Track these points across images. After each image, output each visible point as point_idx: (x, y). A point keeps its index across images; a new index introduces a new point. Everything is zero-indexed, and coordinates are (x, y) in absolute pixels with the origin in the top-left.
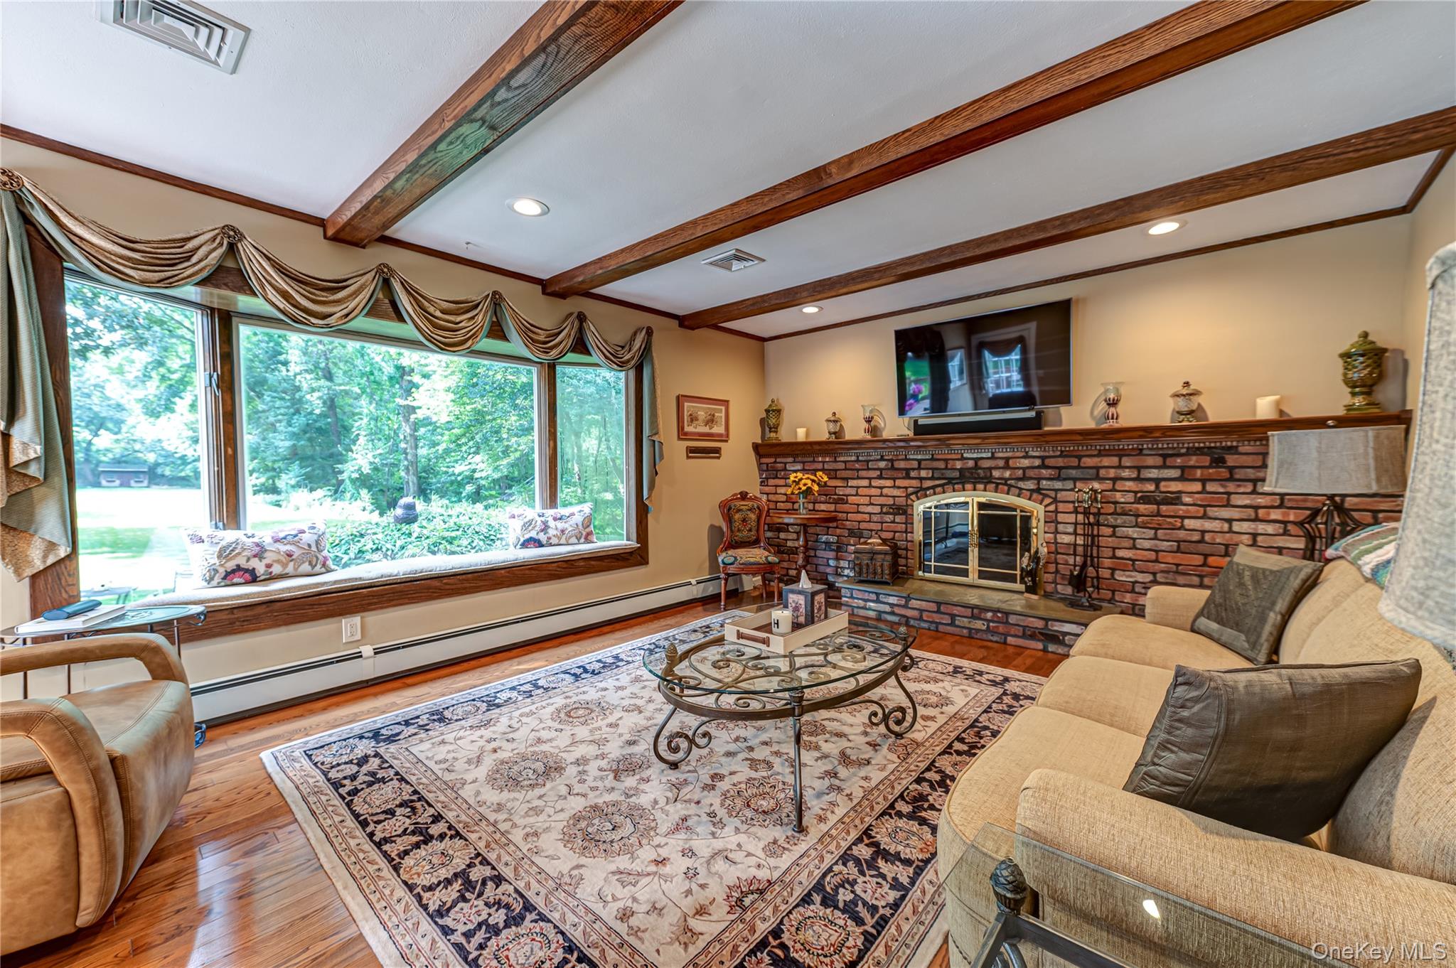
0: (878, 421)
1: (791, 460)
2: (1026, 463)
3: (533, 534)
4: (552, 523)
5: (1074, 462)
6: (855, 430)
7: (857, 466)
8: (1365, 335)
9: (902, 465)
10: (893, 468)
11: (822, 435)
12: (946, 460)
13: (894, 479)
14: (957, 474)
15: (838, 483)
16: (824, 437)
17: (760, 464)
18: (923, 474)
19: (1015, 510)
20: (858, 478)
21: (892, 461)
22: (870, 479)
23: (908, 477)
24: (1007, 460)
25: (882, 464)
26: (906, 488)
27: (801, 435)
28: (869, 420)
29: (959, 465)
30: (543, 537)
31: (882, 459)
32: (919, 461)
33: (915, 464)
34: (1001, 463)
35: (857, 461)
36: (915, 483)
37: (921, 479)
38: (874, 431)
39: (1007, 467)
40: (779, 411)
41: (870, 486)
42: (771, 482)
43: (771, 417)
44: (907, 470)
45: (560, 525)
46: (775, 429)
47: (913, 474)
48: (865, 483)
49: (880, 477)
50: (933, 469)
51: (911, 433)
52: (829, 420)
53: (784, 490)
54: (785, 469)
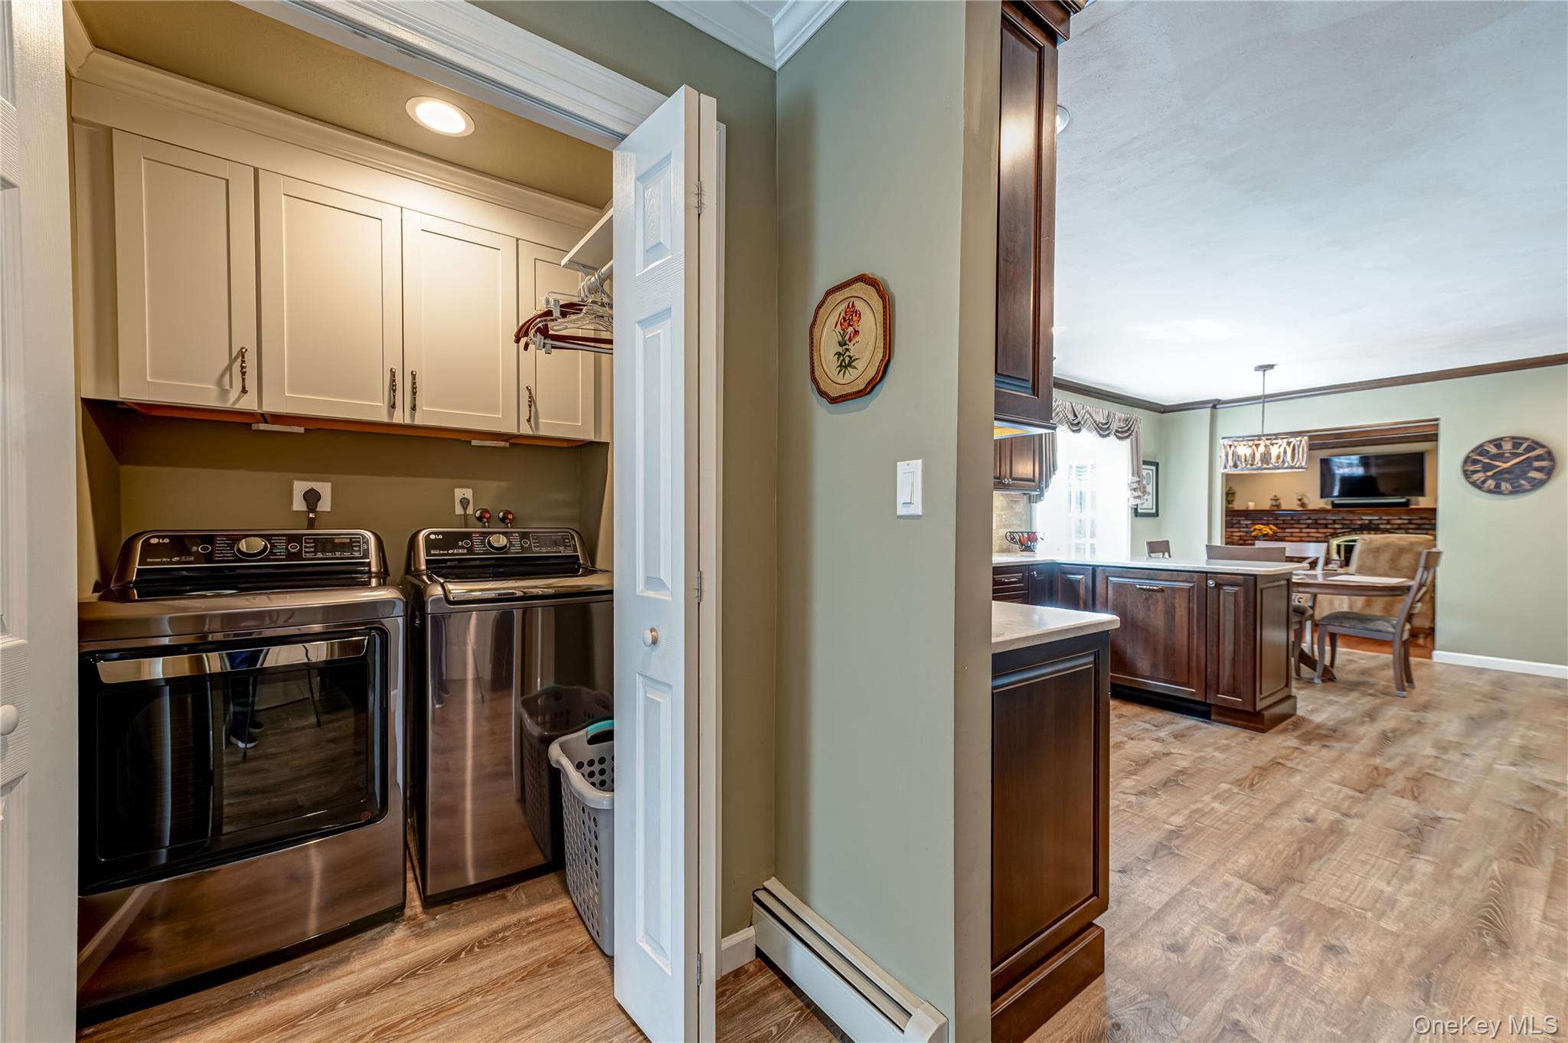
0: (1305, 500)
1: (1243, 518)
2: (1399, 522)
5: (1427, 522)
6: (1289, 503)
7: (1292, 522)
9: (1323, 522)
10: (1316, 523)
11: (1266, 505)
12: (1351, 520)
13: (1317, 529)
14: (1357, 527)
15: (1279, 530)
16: (1268, 507)
18: (1337, 526)
20: (1292, 528)
21: (1316, 520)
22: (1301, 528)
23: (1326, 528)
24: (1388, 520)
25: (1309, 521)
26: (1325, 533)
27: (1252, 506)
28: (1301, 500)
29: (1359, 522)
31: (1309, 519)
32: (1334, 520)
33: (1331, 522)
34: (1385, 522)
35: (1292, 519)
36: (1331, 531)
37: (1335, 529)
38: (1303, 505)
39: (1388, 523)
40: (1234, 494)
41: (1301, 532)
43: (1228, 496)
44: (1326, 525)
46: (1230, 502)
47: (1330, 526)
48: (1297, 530)
49: (1308, 528)
50: (1343, 524)
51: (1329, 507)
52: (1272, 499)
53: (1237, 534)
54: (1239, 523)
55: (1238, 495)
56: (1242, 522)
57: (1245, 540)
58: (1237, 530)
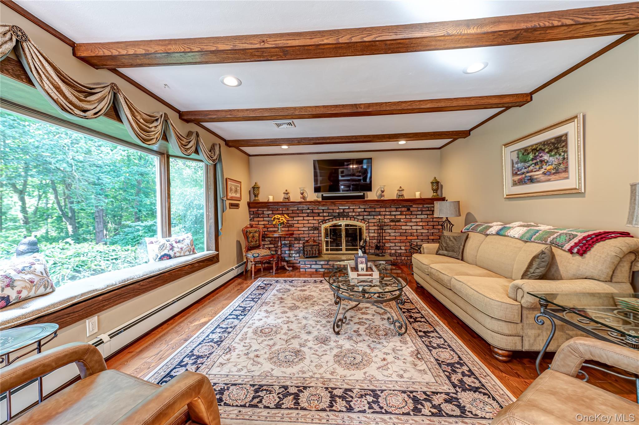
0: (305, 194)
1: (266, 209)
2: (359, 210)
3: (166, 252)
4: (175, 245)
5: (373, 210)
6: (295, 197)
7: (298, 212)
8: (435, 178)
9: (317, 211)
10: (313, 212)
11: (280, 197)
12: (333, 209)
13: (313, 217)
14: (337, 214)
15: (290, 219)
16: (281, 200)
17: (250, 211)
18: (325, 214)
19: (357, 226)
20: (298, 217)
21: (312, 210)
22: (303, 217)
23: (319, 216)
24: (353, 209)
25: (308, 211)
26: (318, 220)
27: (271, 199)
28: (302, 194)
29: (337, 211)
30: (171, 253)
31: (308, 209)
32: (323, 210)
34: (352, 210)
35: (298, 210)
36: (322, 218)
37: (324, 216)
38: (304, 198)
39: (353, 212)
40: (258, 188)
41: (304, 220)
42: (256, 219)
43: (255, 190)
44: (319, 213)
45: (180, 245)
46: (256, 196)
47: (321, 215)
48: (302, 218)
49: (308, 216)
50: (328, 213)
51: (320, 199)
52: (284, 193)
53: (262, 223)
54: (263, 214)
55: (261, 190)
56: (265, 212)
57: (268, 228)
58: (262, 219)
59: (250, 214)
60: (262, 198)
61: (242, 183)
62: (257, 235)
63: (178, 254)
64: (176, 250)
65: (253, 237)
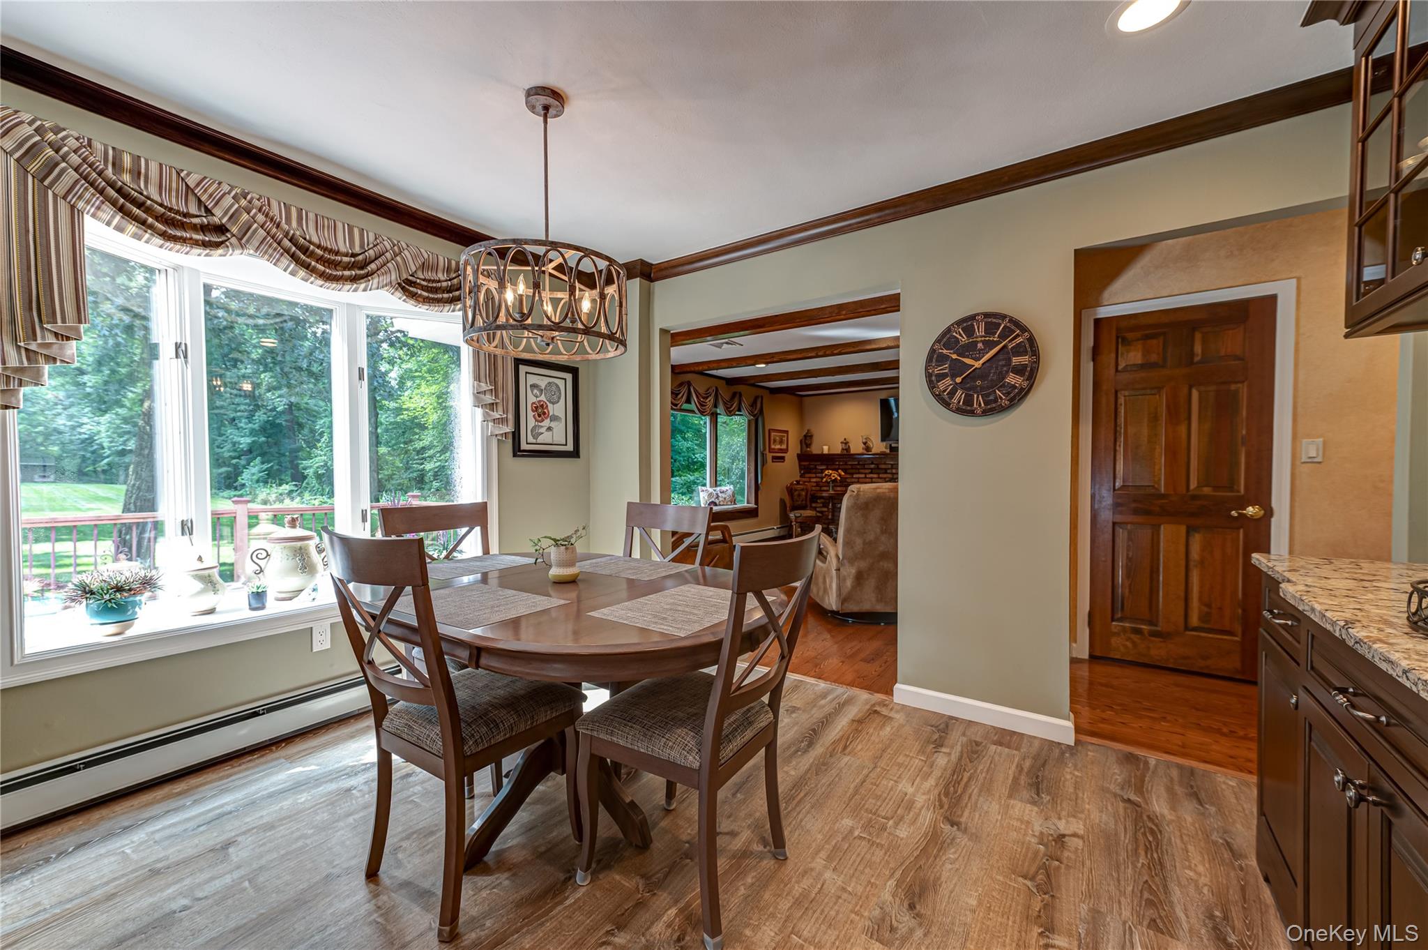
0: (869, 444)
1: (819, 463)
3: (713, 500)
4: (720, 495)
6: (856, 448)
7: (858, 467)
9: (883, 466)
10: (878, 468)
11: (838, 449)
13: (879, 474)
15: (848, 476)
16: (839, 452)
17: (800, 465)
18: (894, 471)
20: (859, 473)
21: (877, 465)
22: (866, 474)
23: (886, 473)
25: (873, 466)
27: (826, 450)
28: (865, 443)
30: (717, 501)
31: (872, 463)
32: (892, 465)
33: (890, 466)
35: (859, 464)
36: (890, 476)
37: (893, 473)
38: (867, 449)
40: (811, 436)
41: (866, 477)
42: (807, 475)
43: (807, 439)
44: (886, 469)
45: (723, 495)
46: (808, 445)
47: (889, 471)
48: (863, 476)
49: (871, 473)
51: (888, 451)
52: (842, 443)
53: (814, 480)
54: (816, 469)
55: (815, 439)
56: (818, 467)
57: (821, 487)
58: (814, 475)
59: (801, 469)
60: (815, 450)
61: (790, 434)
62: (804, 493)
63: (721, 503)
64: (721, 499)
65: (799, 495)
